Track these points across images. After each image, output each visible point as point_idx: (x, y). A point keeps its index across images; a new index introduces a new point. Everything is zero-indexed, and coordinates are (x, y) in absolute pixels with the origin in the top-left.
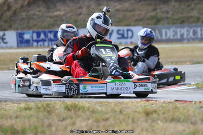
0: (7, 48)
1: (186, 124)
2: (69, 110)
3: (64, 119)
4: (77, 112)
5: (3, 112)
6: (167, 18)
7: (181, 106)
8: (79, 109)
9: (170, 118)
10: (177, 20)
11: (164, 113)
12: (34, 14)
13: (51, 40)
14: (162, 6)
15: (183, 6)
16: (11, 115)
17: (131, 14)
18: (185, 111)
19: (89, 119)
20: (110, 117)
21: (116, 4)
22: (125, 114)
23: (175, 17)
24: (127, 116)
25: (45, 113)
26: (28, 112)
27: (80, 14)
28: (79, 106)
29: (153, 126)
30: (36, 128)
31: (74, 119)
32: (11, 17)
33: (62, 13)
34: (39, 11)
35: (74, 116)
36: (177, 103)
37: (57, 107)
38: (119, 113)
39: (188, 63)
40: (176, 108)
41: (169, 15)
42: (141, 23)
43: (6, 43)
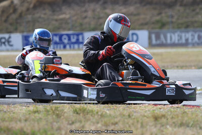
0: (12, 50)
1: (195, 129)
2: (77, 113)
3: (73, 123)
4: (86, 116)
5: (12, 114)
6: (172, 22)
7: (189, 111)
8: (88, 113)
9: (179, 122)
10: (182, 24)
11: (172, 118)
12: (40, 17)
13: (56, 43)
14: (167, 10)
15: (188, 11)
16: (20, 118)
17: (136, 18)
18: (194, 116)
19: (98, 123)
20: (119, 121)
21: (121, 8)
22: (134, 118)
23: (180, 21)
24: (135, 121)
25: (54, 116)
26: (37, 115)
27: (86, 17)
28: (87, 109)
29: (162, 131)
30: (45, 132)
31: (83, 123)
32: (17, 19)
33: (68, 16)
34: (45, 14)
35: (83, 119)
36: (184, 107)
37: (65, 110)
38: (127, 117)
39: (193, 68)
40: (184, 112)
41: (174, 20)
42: (146, 27)
43: (12, 46)
